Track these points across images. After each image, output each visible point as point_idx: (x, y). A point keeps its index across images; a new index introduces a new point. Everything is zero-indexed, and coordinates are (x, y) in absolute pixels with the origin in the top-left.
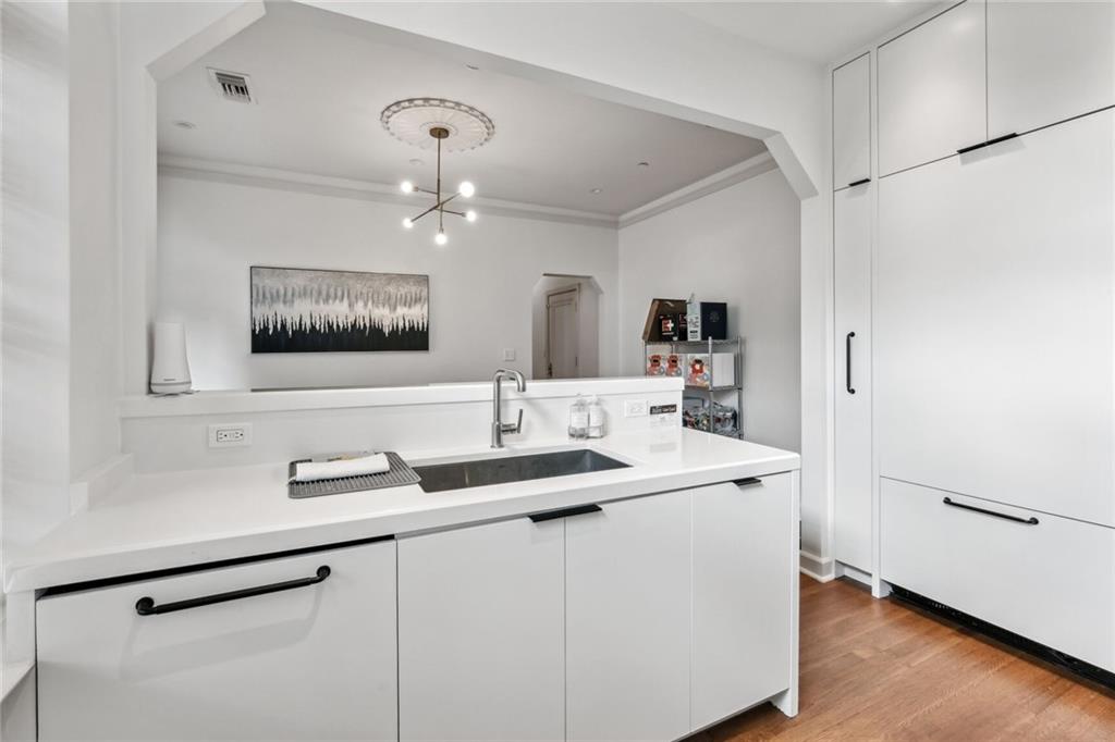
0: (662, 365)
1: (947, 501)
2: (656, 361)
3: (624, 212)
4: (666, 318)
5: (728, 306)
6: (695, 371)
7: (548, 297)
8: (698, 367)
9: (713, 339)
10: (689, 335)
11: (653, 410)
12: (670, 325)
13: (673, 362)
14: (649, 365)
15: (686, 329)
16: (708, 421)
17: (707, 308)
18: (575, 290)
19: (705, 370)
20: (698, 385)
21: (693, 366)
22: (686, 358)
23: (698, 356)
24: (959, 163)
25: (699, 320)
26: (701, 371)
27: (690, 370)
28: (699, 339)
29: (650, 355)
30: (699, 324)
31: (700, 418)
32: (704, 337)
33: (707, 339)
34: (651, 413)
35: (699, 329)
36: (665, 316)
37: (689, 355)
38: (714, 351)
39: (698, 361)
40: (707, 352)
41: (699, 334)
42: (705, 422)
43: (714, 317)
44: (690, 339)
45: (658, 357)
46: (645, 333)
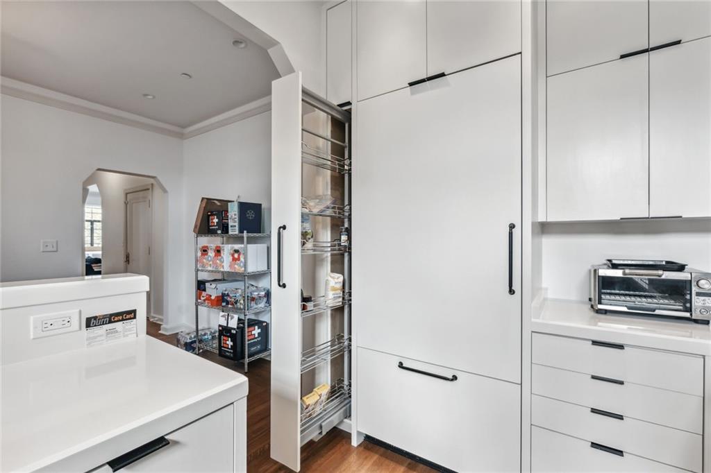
0: (209, 254)
1: (401, 366)
2: (205, 251)
3: (189, 125)
4: (212, 215)
5: (263, 206)
6: (234, 259)
7: (127, 194)
8: (236, 256)
9: (248, 232)
10: (230, 228)
11: (90, 322)
12: (216, 220)
13: (218, 251)
14: (199, 254)
15: (228, 224)
16: (244, 300)
17: (244, 207)
18: (148, 189)
19: (242, 259)
20: (236, 271)
21: (233, 255)
22: (227, 249)
23: (237, 247)
24: (409, 93)
25: (237, 217)
26: (238, 259)
27: (231, 258)
28: (237, 232)
29: (200, 246)
30: (237, 220)
31: (238, 298)
32: (241, 231)
33: (243, 233)
34: (88, 325)
35: (237, 224)
36: (212, 212)
37: (230, 246)
38: (248, 242)
39: (236, 251)
40: (243, 243)
41: (237, 228)
42: (242, 302)
43: (251, 215)
44: (230, 233)
45: (207, 247)
46: (196, 227)
